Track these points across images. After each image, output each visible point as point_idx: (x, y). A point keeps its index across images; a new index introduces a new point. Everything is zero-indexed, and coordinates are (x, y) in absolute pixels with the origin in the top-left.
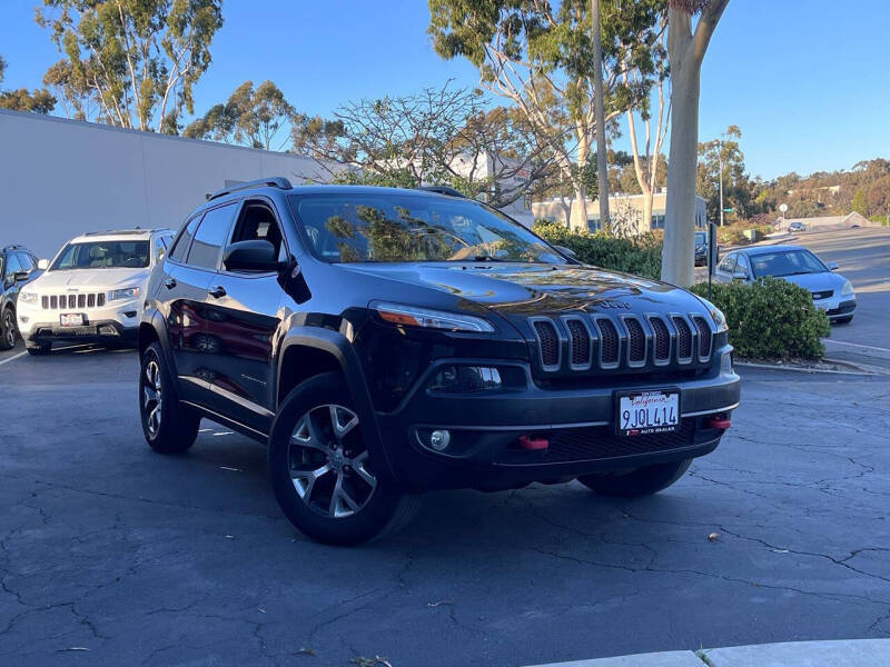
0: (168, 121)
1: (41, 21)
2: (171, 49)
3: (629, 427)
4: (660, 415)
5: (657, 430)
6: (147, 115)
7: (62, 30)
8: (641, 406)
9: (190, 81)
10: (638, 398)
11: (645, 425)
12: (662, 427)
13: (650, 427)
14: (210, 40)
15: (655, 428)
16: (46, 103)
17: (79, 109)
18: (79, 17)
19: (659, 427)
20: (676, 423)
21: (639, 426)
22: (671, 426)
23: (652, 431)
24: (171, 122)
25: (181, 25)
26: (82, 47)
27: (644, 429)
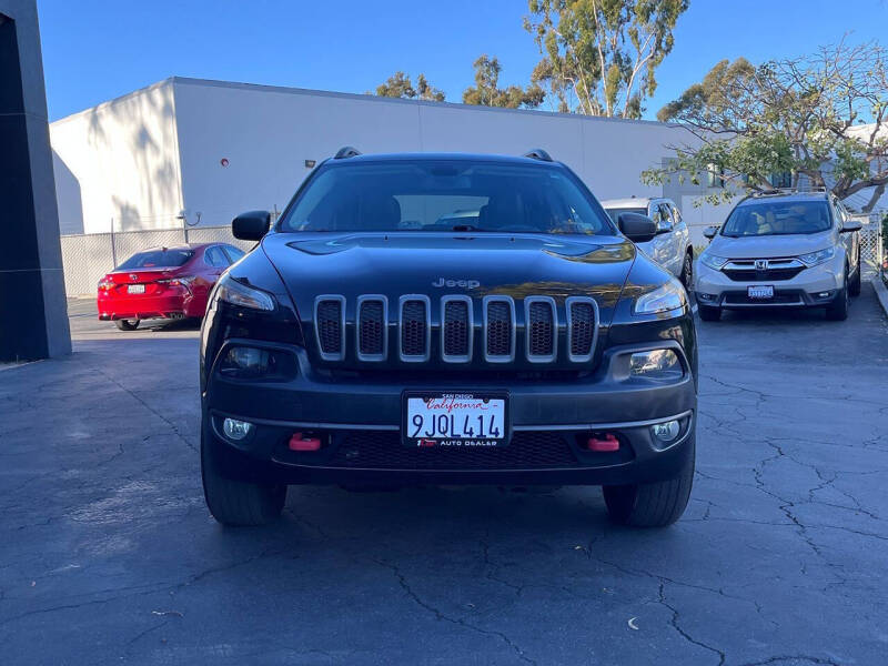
0: (632, 105)
1: (528, 28)
2: (636, 37)
3: (422, 434)
4: (474, 425)
5: (467, 444)
6: (613, 100)
7: (543, 32)
8: (444, 411)
9: (652, 65)
10: (437, 401)
11: (448, 435)
12: (475, 440)
13: (457, 438)
14: (674, 23)
15: (463, 440)
16: (536, 98)
17: (562, 99)
18: (557, 18)
19: (470, 440)
20: (501, 436)
21: (437, 435)
22: (491, 440)
23: (459, 443)
24: (635, 106)
25: (647, 12)
26: (560, 46)
27: (446, 439)
